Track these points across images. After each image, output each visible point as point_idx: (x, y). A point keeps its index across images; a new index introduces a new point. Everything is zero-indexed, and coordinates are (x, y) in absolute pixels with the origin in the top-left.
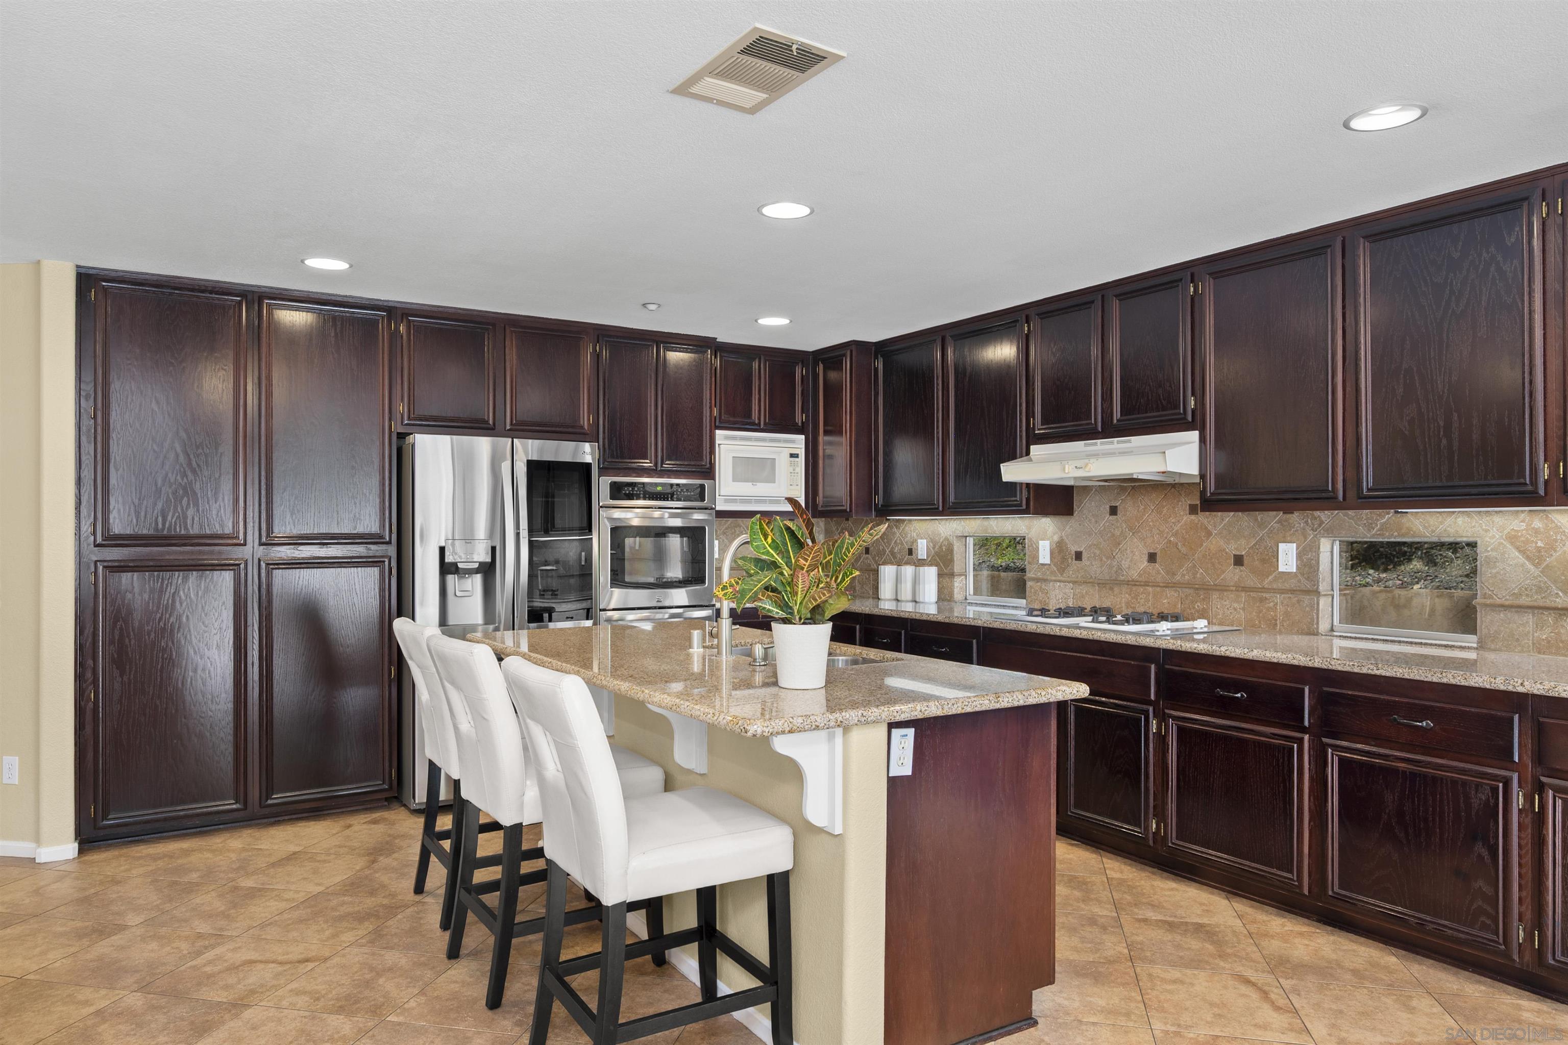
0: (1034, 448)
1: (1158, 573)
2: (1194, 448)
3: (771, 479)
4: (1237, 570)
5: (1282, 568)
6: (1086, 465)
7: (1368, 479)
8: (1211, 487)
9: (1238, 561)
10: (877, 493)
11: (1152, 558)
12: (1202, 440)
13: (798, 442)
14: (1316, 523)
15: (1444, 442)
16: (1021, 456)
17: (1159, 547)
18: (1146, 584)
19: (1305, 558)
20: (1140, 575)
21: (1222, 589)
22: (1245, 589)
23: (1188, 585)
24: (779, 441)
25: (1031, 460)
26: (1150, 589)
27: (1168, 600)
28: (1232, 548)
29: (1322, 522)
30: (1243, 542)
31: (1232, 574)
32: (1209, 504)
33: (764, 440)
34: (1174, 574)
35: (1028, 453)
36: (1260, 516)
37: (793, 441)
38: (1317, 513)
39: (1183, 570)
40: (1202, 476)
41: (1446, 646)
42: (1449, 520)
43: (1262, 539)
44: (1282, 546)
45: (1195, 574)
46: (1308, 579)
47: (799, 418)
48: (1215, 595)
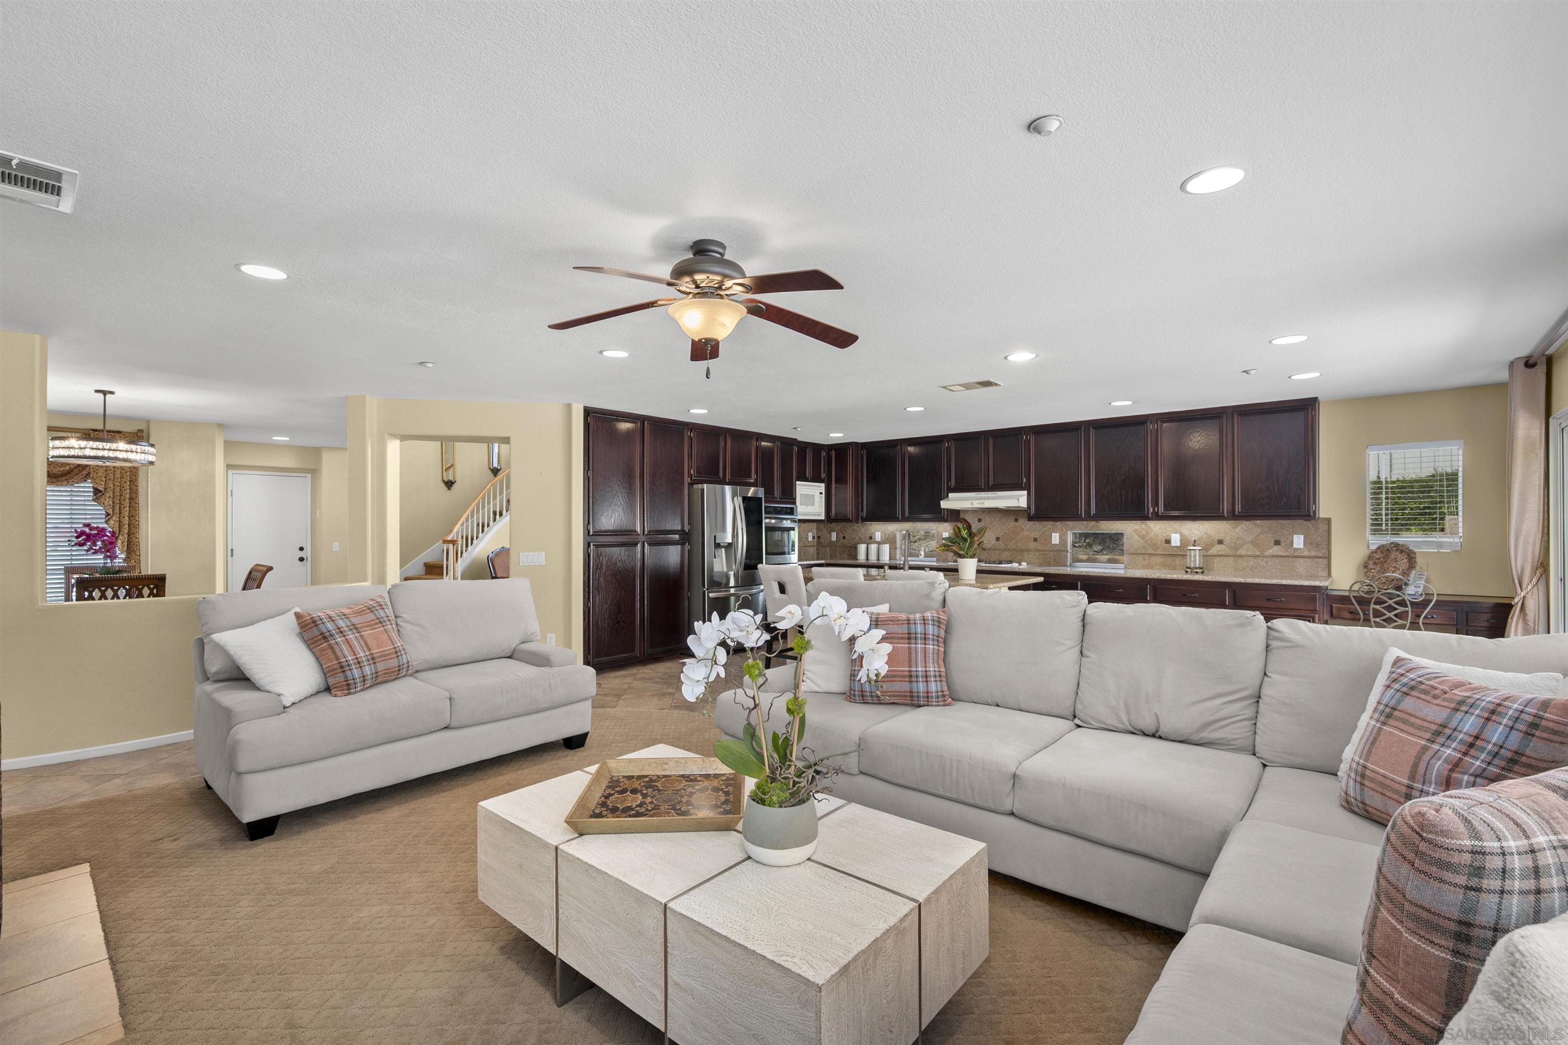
0: (950, 495)
1: (1000, 545)
2: (1026, 497)
3: (813, 504)
4: (1035, 543)
5: (1053, 542)
6: (983, 503)
7: (1093, 511)
8: (1033, 511)
9: (1035, 540)
10: (862, 511)
11: (998, 539)
12: (1029, 494)
13: (822, 487)
14: (1066, 526)
15: (1119, 499)
16: (944, 498)
17: (1001, 535)
18: (995, 550)
19: (1062, 538)
20: (992, 546)
21: (1028, 551)
22: (1038, 551)
23: (1014, 550)
24: (815, 486)
25: (949, 500)
26: (997, 552)
27: (1005, 555)
28: (1033, 535)
29: (1068, 526)
30: (1037, 532)
31: (1032, 545)
32: (1030, 518)
33: (810, 486)
34: (1007, 545)
35: (947, 496)
36: (1044, 523)
37: (820, 487)
38: (1067, 522)
39: (1012, 544)
40: (1029, 507)
41: (1113, 568)
42: (1114, 525)
43: (1045, 531)
44: (1053, 534)
45: (1017, 546)
46: (1064, 546)
47: (823, 476)
48: (1026, 553)
